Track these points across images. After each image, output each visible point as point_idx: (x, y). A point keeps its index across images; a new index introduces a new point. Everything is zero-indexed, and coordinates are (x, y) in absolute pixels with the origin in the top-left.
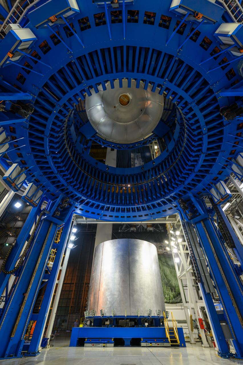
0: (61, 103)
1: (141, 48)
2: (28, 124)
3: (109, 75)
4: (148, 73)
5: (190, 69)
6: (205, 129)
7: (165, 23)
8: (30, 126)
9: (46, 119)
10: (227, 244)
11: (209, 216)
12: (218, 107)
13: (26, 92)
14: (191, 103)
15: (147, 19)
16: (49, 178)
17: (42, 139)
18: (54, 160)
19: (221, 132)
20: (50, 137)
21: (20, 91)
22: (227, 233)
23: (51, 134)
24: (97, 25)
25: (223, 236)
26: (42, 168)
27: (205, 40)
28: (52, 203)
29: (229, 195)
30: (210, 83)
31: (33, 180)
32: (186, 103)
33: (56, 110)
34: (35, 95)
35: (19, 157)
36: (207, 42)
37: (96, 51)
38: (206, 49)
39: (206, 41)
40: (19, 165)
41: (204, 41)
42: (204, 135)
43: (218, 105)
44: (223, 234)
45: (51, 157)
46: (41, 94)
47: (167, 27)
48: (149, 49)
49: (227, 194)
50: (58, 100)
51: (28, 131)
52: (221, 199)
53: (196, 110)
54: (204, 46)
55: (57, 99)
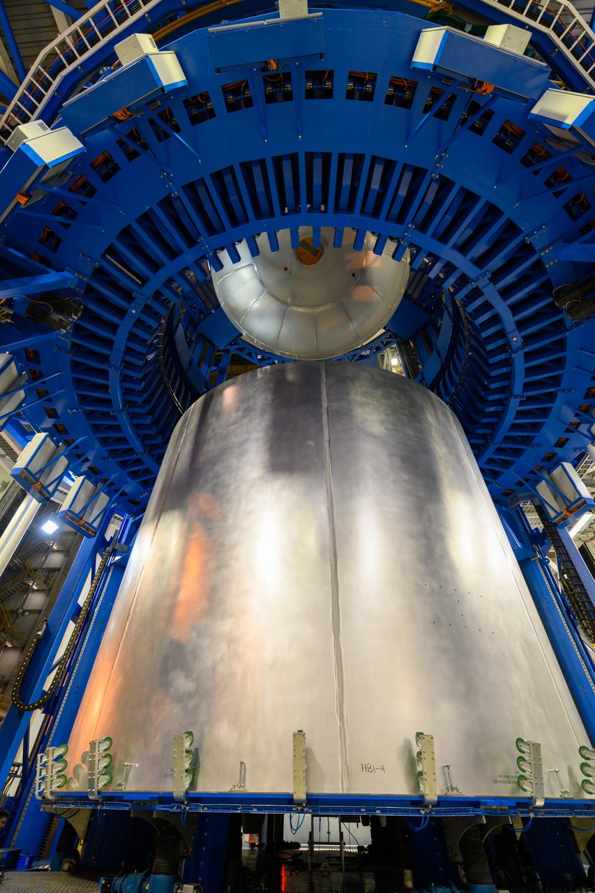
0: (149, 290)
1: (342, 157)
2: (68, 342)
3: (264, 221)
4: (362, 212)
5: (469, 198)
6: (515, 339)
7: (400, 94)
8: (74, 344)
9: (114, 328)
10: (585, 629)
11: (535, 552)
12: (547, 285)
13: (64, 271)
14: (477, 279)
15: (356, 87)
16: (124, 464)
17: (105, 374)
18: (136, 421)
19: (561, 345)
20: (125, 368)
21: (49, 270)
22: (583, 603)
23: (125, 362)
24: (231, 108)
25: (575, 608)
26: (104, 441)
27: (507, 126)
28: (132, 524)
29: (585, 502)
30: (523, 229)
31: (85, 468)
32: (463, 280)
33: (135, 308)
34: (85, 276)
35: (50, 417)
36: (511, 132)
37: (231, 169)
38: (509, 150)
39: (510, 130)
40: (51, 436)
41: (503, 130)
42: (515, 353)
43: (549, 281)
44: (573, 604)
45: (128, 413)
46: (100, 273)
47: (407, 104)
48: (362, 157)
49: (581, 497)
50: (140, 283)
51: (70, 356)
52: (565, 512)
53: (491, 293)
54: (505, 141)
55: (138, 281)
